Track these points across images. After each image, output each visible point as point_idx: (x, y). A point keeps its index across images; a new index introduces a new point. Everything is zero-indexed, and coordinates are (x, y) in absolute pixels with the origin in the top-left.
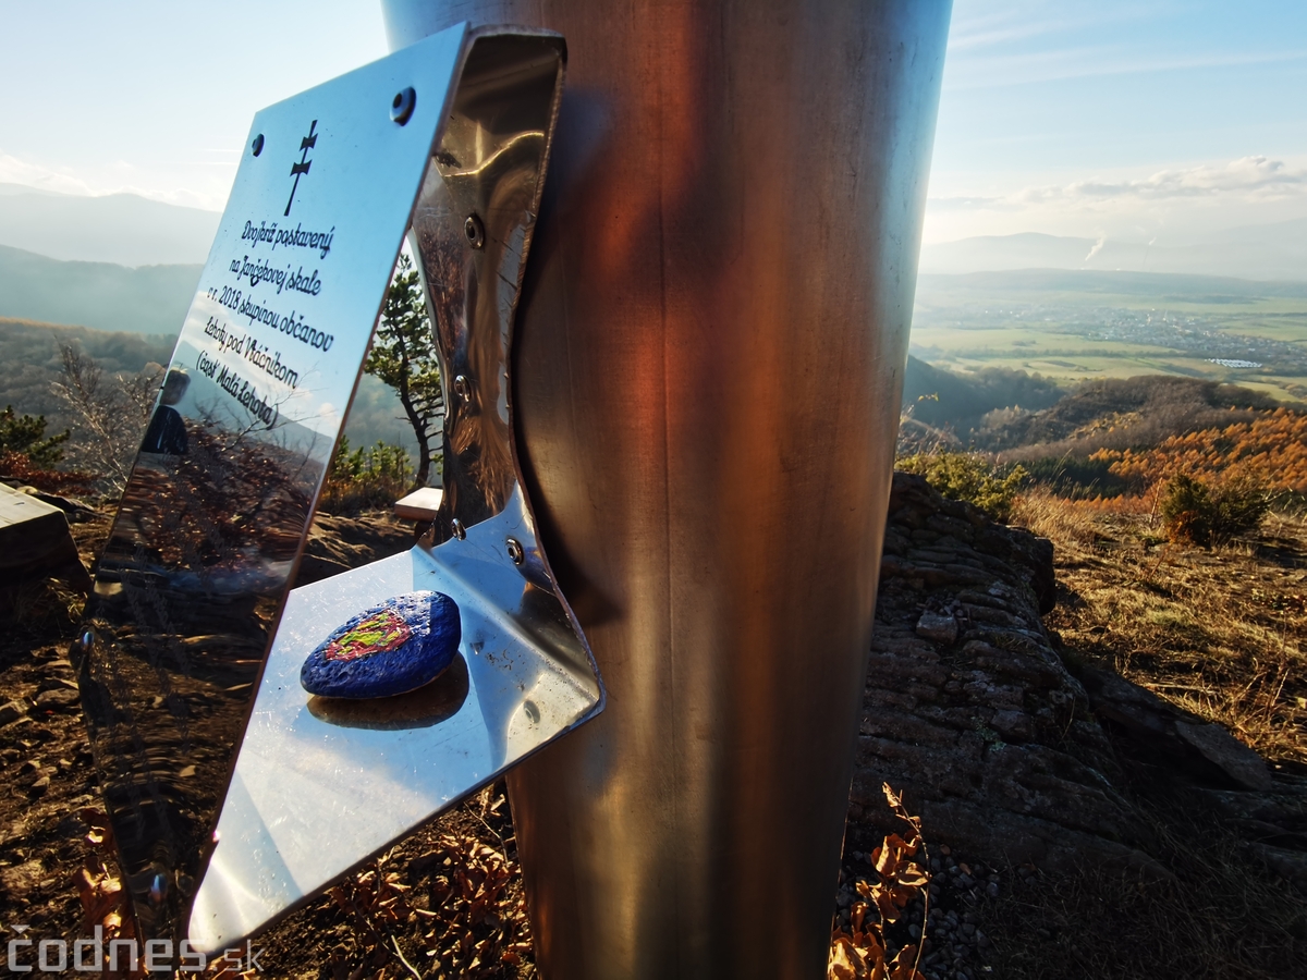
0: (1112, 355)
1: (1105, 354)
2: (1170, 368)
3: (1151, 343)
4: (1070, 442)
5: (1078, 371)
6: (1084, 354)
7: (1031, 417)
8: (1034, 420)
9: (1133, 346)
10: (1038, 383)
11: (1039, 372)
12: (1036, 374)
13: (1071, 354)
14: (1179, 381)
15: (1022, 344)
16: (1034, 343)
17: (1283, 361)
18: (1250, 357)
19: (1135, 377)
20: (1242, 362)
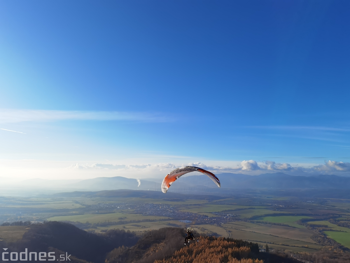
0: (153, 221)
1: (150, 221)
2: (169, 224)
3: (162, 215)
5: (142, 228)
6: (143, 221)
7: (129, 250)
9: (157, 217)
10: (130, 235)
11: (129, 230)
12: (128, 231)
13: (139, 221)
14: (173, 229)
15: (121, 219)
16: (126, 218)
17: (196, 220)
18: (188, 219)
19: (160, 229)
20: (187, 221)
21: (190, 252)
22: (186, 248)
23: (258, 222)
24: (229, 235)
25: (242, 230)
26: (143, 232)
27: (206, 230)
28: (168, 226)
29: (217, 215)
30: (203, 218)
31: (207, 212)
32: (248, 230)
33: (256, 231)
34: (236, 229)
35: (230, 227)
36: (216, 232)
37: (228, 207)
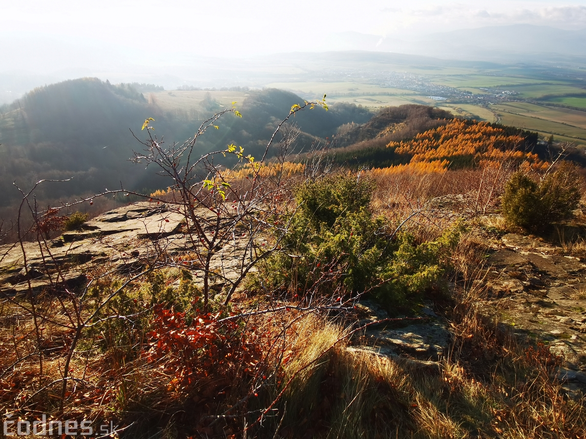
0: (393, 95)
1: (389, 95)
2: (414, 101)
3: (406, 88)
4: (378, 139)
5: (378, 103)
6: (379, 94)
7: (360, 127)
8: (361, 129)
9: (399, 90)
10: (361, 110)
11: (361, 104)
12: (360, 105)
13: (374, 95)
14: (419, 107)
15: (352, 90)
16: (357, 89)
17: (453, 97)
18: (442, 95)
19: (401, 106)
20: (440, 97)
21: (437, 136)
22: (433, 131)
23: (549, 105)
24: (496, 120)
25: (520, 114)
26: (379, 109)
27: (464, 111)
28: (412, 103)
29: (486, 91)
30: (464, 95)
31: (472, 87)
32: (529, 115)
33: (540, 117)
34: (509, 113)
35: (501, 109)
36: (479, 115)
37: (507, 81)
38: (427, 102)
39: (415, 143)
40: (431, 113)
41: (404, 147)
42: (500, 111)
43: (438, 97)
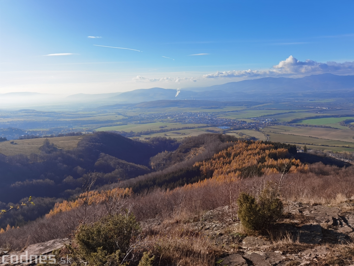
0: (193, 128)
1: (189, 128)
2: (208, 131)
3: (201, 123)
4: (186, 161)
5: (182, 135)
6: (183, 129)
7: (171, 154)
8: (173, 155)
9: (196, 124)
10: (171, 141)
11: (170, 137)
12: (169, 138)
13: (179, 129)
14: (211, 135)
15: (163, 127)
16: (166, 126)
17: (235, 125)
18: (226, 125)
19: (199, 135)
20: (225, 127)
21: (229, 155)
22: (225, 151)
23: (297, 125)
24: (267, 139)
25: (281, 133)
26: (183, 139)
27: (244, 134)
28: (207, 133)
29: (255, 120)
30: (241, 124)
31: (246, 118)
32: (287, 133)
33: (294, 134)
34: (274, 133)
35: (268, 131)
36: (254, 136)
37: (267, 112)
38: (217, 131)
39: (214, 161)
40: (221, 138)
41: (206, 165)
42: (268, 132)
43: (224, 127)
